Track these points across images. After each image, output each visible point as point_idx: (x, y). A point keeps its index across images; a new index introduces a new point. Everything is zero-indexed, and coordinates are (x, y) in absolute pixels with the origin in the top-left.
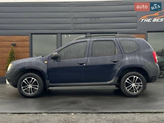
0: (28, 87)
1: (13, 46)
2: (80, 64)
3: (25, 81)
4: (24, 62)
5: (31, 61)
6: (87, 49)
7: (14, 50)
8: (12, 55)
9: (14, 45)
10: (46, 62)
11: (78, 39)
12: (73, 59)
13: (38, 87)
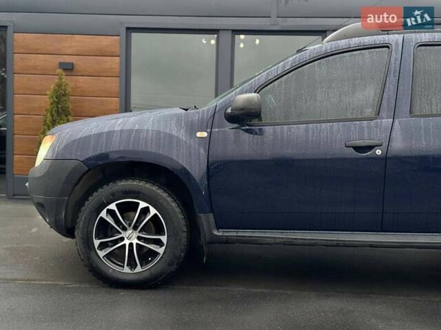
0: (122, 239)
1: (64, 70)
2: (358, 149)
3: (111, 212)
4: (106, 130)
5: (137, 127)
6: (392, 79)
7: (67, 85)
8: (58, 103)
9: (68, 68)
10: (205, 134)
11: (345, 37)
12: (323, 125)
13: (165, 242)
